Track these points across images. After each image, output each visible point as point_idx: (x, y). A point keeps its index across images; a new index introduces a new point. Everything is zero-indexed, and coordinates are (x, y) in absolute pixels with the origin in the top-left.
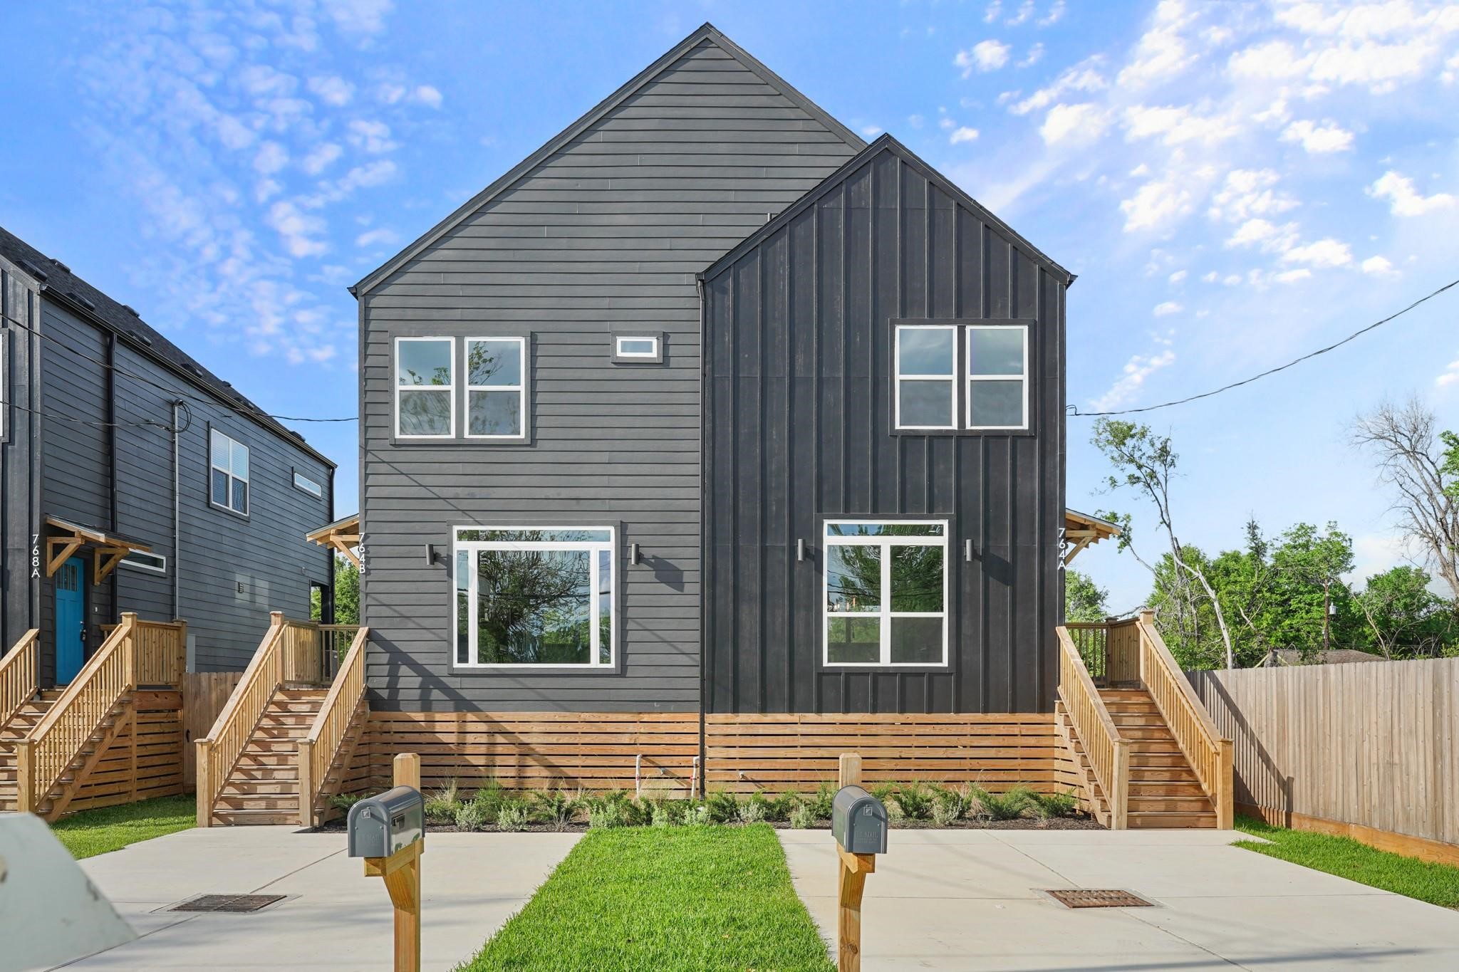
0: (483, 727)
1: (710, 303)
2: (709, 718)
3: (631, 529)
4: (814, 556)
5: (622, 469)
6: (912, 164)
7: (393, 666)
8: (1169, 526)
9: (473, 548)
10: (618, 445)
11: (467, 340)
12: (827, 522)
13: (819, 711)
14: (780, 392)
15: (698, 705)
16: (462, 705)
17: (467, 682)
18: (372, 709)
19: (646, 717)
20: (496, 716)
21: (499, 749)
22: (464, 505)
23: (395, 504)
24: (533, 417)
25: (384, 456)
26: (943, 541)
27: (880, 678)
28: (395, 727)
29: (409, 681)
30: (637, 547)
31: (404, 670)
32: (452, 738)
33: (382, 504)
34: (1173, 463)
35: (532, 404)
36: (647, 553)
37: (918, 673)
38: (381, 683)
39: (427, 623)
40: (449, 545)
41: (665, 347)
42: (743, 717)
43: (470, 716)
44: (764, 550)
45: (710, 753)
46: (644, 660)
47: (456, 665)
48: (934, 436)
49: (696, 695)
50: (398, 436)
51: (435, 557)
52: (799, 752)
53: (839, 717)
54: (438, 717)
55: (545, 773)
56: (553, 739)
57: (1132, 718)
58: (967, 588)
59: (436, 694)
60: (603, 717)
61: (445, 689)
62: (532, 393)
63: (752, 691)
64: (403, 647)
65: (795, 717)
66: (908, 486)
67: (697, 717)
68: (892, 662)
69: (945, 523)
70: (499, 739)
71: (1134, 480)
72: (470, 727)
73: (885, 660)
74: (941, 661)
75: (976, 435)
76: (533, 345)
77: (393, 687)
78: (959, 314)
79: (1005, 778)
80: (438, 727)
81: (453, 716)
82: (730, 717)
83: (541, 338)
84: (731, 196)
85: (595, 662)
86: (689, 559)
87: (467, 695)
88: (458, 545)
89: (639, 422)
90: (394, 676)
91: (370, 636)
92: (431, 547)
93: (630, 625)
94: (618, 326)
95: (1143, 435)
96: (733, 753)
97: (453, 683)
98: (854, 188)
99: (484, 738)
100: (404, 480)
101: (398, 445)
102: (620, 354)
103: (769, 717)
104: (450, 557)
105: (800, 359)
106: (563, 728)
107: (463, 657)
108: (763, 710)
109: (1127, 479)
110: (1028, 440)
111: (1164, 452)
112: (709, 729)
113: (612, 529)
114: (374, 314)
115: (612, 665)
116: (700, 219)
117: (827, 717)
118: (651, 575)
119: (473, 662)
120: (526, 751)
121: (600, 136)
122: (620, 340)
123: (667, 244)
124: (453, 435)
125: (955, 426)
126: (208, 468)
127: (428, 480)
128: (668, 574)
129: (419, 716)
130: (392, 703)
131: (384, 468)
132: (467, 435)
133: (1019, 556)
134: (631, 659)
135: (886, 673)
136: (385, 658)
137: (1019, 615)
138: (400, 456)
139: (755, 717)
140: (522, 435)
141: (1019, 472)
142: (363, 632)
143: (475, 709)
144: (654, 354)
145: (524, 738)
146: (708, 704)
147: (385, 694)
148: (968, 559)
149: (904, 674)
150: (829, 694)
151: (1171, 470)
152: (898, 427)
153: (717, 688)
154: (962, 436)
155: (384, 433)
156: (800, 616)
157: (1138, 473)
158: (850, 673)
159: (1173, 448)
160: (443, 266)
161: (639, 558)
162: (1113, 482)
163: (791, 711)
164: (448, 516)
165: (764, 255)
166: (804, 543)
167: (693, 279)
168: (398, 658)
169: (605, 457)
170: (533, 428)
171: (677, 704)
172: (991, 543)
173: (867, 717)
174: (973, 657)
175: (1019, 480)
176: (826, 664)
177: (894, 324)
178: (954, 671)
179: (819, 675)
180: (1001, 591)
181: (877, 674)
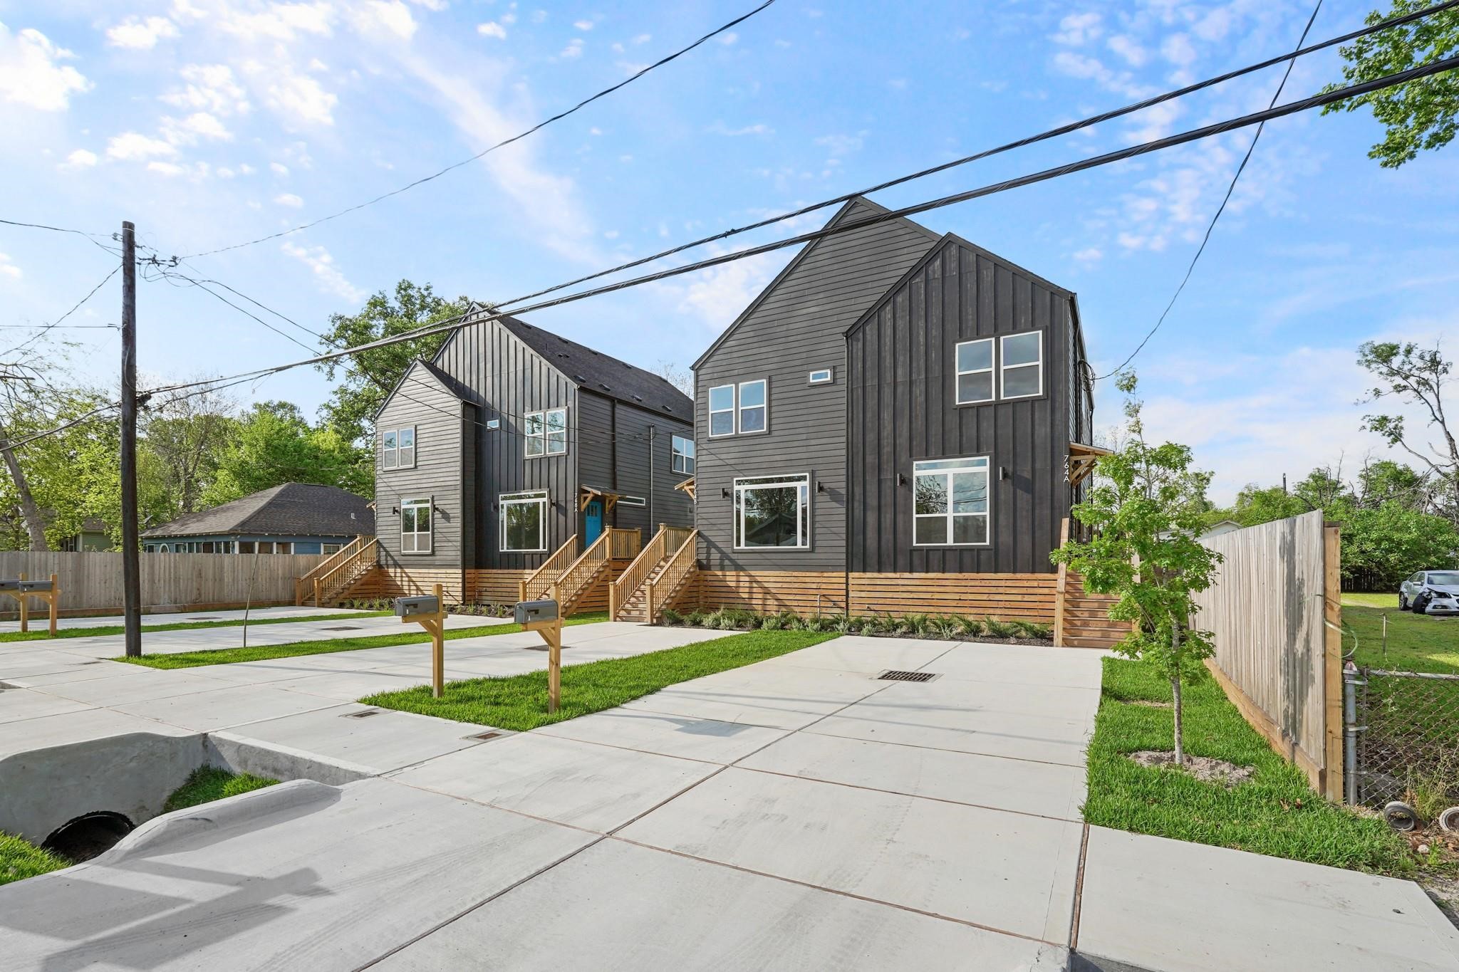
0: (747, 579)
1: (850, 348)
2: (851, 575)
3: (818, 474)
4: (906, 482)
5: (813, 442)
6: (964, 246)
7: (708, 548)
9: (742, 488)
10: (811, 430)
11: (740, 384)
12: (915, 463)
13: (911, 571)
14: (887, 391)
15: (845, 568)
16: (738, 568)
17: (740, 556)
18: (699, 569)
20: (753, 573)
21: (755, 590)
22: (739, 467)
23: (709, 470)
24: (770, 419)
25: (704, 446)
26: (986, 469)
27: (947, 552)
28: (709, 578)
29: (715, 556)
30: (819, 483)
31: (713, 550)
32: (734, 584)
33: (704, 470)
35: (770, 413)
36: (826, 486)
37: (971, 549)
38: (703, 557)
39: (722, 527)
40: (732, 487)
41: (834, 374)
42: (869, 575)
43: (742, 573)
44: (880, 481)
45: (851, 594)
46: (823, 543)
47: (735, 548)
48: (979, 406)
49: (844, 563)
50: (710, 436)
51: (725, 494)
52: (900, 594)
53: (923, 575)
54: (728, 573)
55: (776, 603)
56: (779, 585)
58: (1002, 497)
59: (727, 562)
60: (804, 574)
61: (730, 560)
62: (770, 407)
63: (873, 560)
64: (713, 539)
65: (898, 575)
66: (964, 439)
67: (844, 574)
68: (954, 542)
69: (988, 458)
70: (755, 585)
72: (742, 579)
73: (950, 542)
74: (985, 542)
75: (1007, 403)
76: (770, 383)
77: (708, 559)
78: (996, 330)
79: (1028, 614)
80: (728, 578)
81: (734, 573)
82: (862, 575)
83: (774, 378)
84: (870, 285)
85: (799, 546)
86: (841, 487)
87: (740, 562)
88: (736, 488)
89: (821, 416)
90: (708, 553)
91: (699, 533)
92: (723, 489)
93: (817, 525)
94: (810, 367)
96: (863, 594)
97: (734, 556)
98: (931, 268)
99: (747, 584)
100: (714, 457)
101: (710, 441)
102: (811, 381)
103: (883, 575)
104: (733, 494)
105: (900, 372)
106: (784, 580)
107: (738, 544)
108: (879, 571)
110: (1042, 402)
112: (851, 581)
113: (807, 474)
114: (700, 378)
115: (808, 547)
116: (853, 301)
117: (916, 575)
118: (828, 498)
119: (743, 546)
120: (766, 592)
121: (802, 268)
122: (811, 373)
123: (835, 318)
124: (734, 433)
125: (993, 399)
126: (671, 454)
127: (723, 456)
128: (834, 495)
129: (719, 573)
130: (708, 567)
131: (705, 452)
132: (740, 432)
133: (1037, 475)
134: (818, 543)
135: (951, 549)
136: (705, 545)
137: (1037, 511)
138: (711, 446)
139: (876, 575)
140: (765, 430)
141: (1037, 422)
142: (695, 531)
143: (743, 570)
144: (829, 379)
145: (766, 585)
146: (849, 568)
147: (705, 562)
148: (1001, 479)
149: (962, 550)
150: (916, 561)
152: (957, 403)
153: (854, 559)
154: (998, 404)
155: (704, 435)
156: (900, 518)
158: (929, 550)
160: (729, 350)
161: (821, 489)
163: (895, 571)
164: (732, 474)
165: (879, 316)
166: (902, 475)
167: (840, 336)
168: (711, 545)
169: (804, 437)
170: (770, 425)
171: (835, 568)
172: (1018, 468)
173: (940, 575)
174: (1006, 538)
175: (1037, 427)
176: (915, 544)
177: (954, 342)
178: (993, 548)
179: (911, 550)
180: (1023, 497)
181: (945, 550)
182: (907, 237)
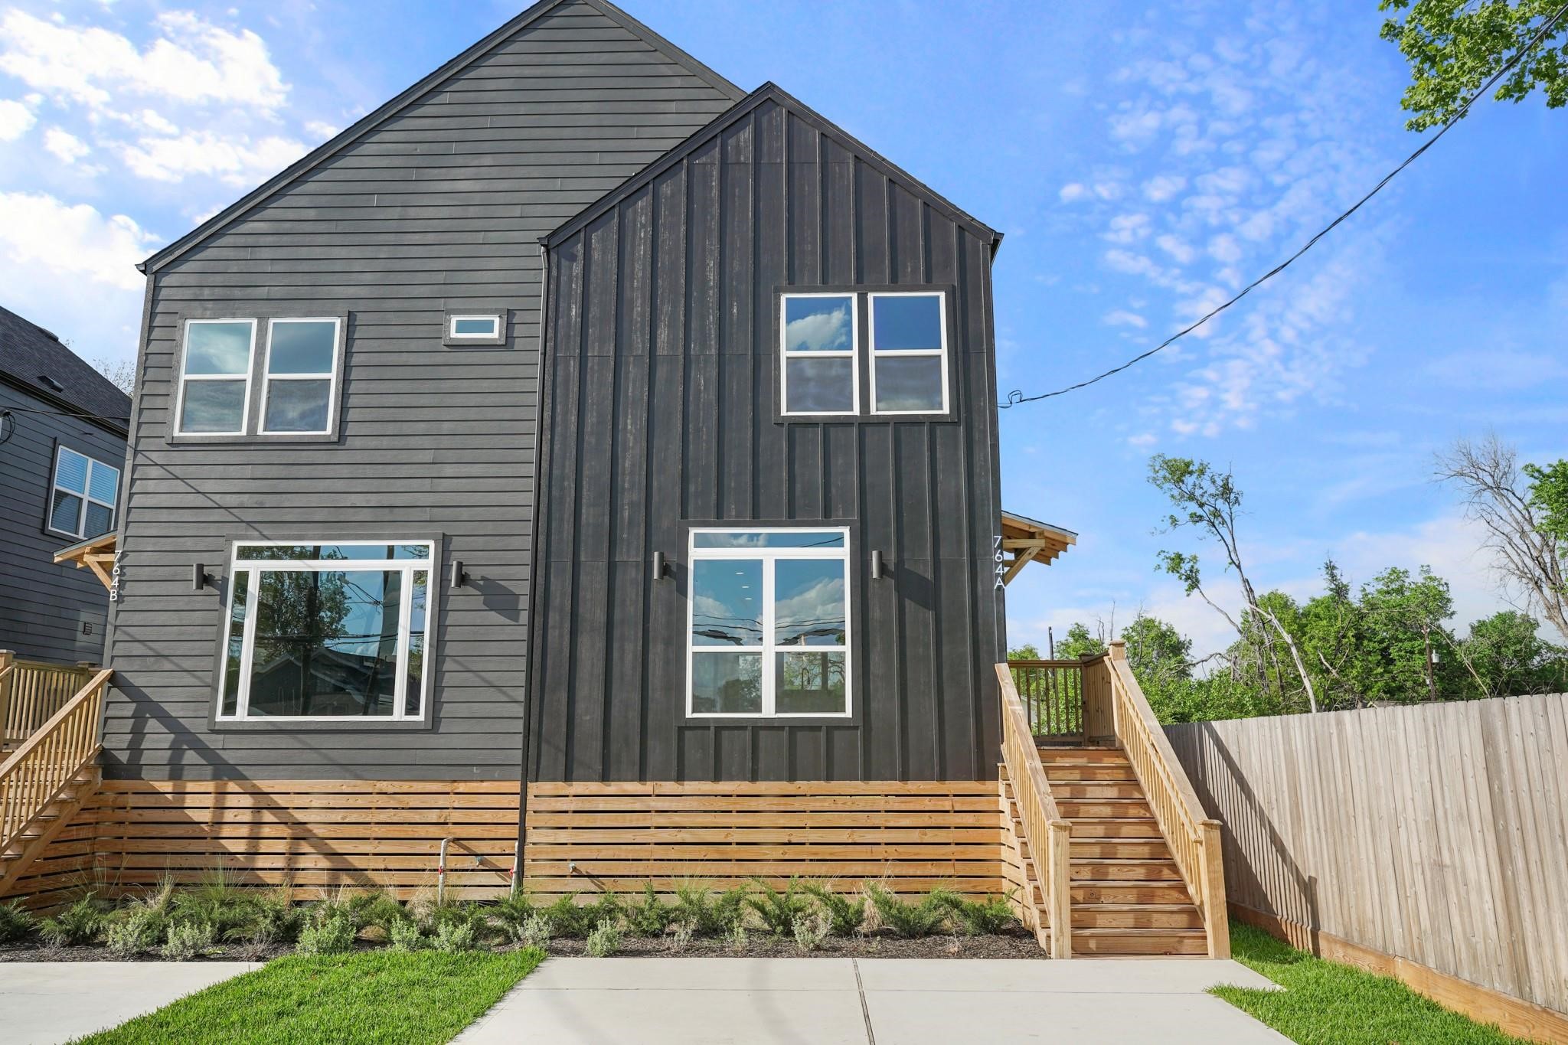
0: (247, 801)
1: (554, 273)
2: (533, 788)
3: (456, 543)
4: (675, 572)
5: (449, 470)
6: (798, 114)
7: (139, 719)
8: (1239, 567)
9: (255, 568)
10: (446, 442)
11: (272, 321)
12: (693, 531)
13: (680, 778)
14: (635, 373)
15: (519, 771)
16: (223, 771)
17: (232, 741)
18: (104, 777)
19: (462, 787)
20: (265, 785)
21: (266, 831)
22: (249, 515)
23: (164, 516)
24: (343, 409)
25: (155, 457)
26: (843, 553)
27: (762, 733)
28: (132, 801)
29: (157, 740)
30: (460, 565)
31: (153, 725)
32: (206, 816)
33: (148, 515)
34: (1237, 501)
35: (344, 395)
36: (475, 573)
37: (813, 727)
38: (118, 743)
39: (187, 664)
40: (227, 564)
41: (509, 326)
42: (578, 787)
43: (232, 787)
44: (612, 567)
45: (532, 836)
46: (463, 710)
47: (220, 718)
48: (829, 424)
49: (517, 757)
50: (177, 433)
51: (205, 580)
52: (652, 835)
53: (707, 787)
54: (190, 787)
55: (325, 863)
56: (337, 816)
57: (1100, 788)
58: (876, 613)
59: (190, 757)
60: (405, 787)
61: (202, 749)
62: (345, 381)
63: (589, 750)
64: (154, 695)
65: (648, 787)
66: (798, 487)
67: (516, 787)
68: (776, 712)
69: (846, 531)
70: (267, 816)
71: (1197, 518)
72: (231, 801)
73: (768, 710)
74: (843, 710)
75: (883, 422)
76: (350, 328)
77: (135, 749)
78: (859, 279)
79: (934, 872)
80: (189, 801)
81: (210, 786)
82: (561, 787)
83: (361, 318)
84: (596, 158)
85: (399, 713)
86: (518, 579)
87: (230, 757)
88: (237, 565)
89: (472, 414)
90: (138, 733)
91: (114, 680)
92: (200, 567)
93: (448, 665)
94: (453, 304)
95: (1202, 472)
96: (563, 836)
97: (214, 742)
98: (732, 142)
99: (247, 816)
100: (179, 486)
101: (175, 445)
102: (454, 334)
103: (613, 788)
104: (225, 580)
105: (663, 335)
106: (353, 801)
107: (230, 708)
108: (605, 778)
109: (1188, 518)
110: (949, 428)
111: (1226, 491)
112: (532, 804)
113: (431, 544)
114: (164, 293)
115: (421, 717)
116: (558, 184)
117: (690, 787)
118: (478, 601)
119: (242, 714)
120: (301, 833)
121: (446, 97)
122: (454, 319)
123: (517, 211)
124: (244, 432)
125: (856, 411)
126: (49, 489)
127: (208, 486)
128: (497, 598)
129: (167, 786)
130: (133, 770)
131: (155, 472)
132: (260, 432)
133: (944, 573)
134: (446, 710)
135: (770, 726)
136: (130, 709)
137: (945, 649)
138: (177, 457)
139: (594, 787)
140: (329, 431)
141: (940, 466)
142: (104, 673)
143: (238, 777)
144: (495, 335)
145: (300, 816)
146: (531, 771)
147: (124, 757)
148: (875, 576)
149: (795, 729)
150: (692, 755)
151: (1236, 508)
152: (784, 412)
153: (544, 747)
154: (866, 423)
155: (158, 430)
156: (657, 651)
157: (1200, 512)
158: (721, 727)
159: (1236, 485)
160: (251, 240)
161: (463, 579)
162: (1174, 521)
163: (642, 778)
164: (226, 530)
165: (621, 217)
166: (662, 557)
167: (532, 248)
168: (146, 708)
169: (428, 456)
170: (342, 422)
171: (489, 769)
172: (906, 555)
173: (745, 787)
174: (886, 704)
175: (940, 477)
176: (689, 714)
177: (778, 291)
178: (861, 724)
179: (681, 730)
180: (920, 617)
181: (758, 728)
182: (678, 82)
